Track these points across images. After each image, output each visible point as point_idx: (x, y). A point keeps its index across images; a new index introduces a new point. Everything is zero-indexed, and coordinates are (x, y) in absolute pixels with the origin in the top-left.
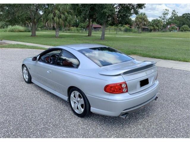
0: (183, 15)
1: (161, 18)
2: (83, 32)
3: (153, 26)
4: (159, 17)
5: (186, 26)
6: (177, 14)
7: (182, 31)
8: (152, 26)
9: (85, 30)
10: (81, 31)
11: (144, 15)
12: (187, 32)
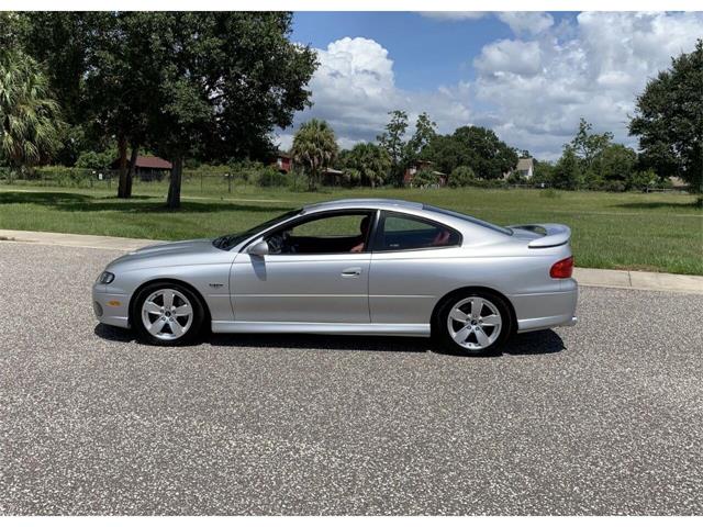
0: (459, 131)
1: (383, 140)
2: (96, 184)
3: (359, 168)
4: (378, 137)
5: (464, 169)
6: (434, 128)
7: (454, 185)
8: (354, 167)
9: (104, 178)
10: (87, 182)
11: (322, 130)
12: (470, 188)
